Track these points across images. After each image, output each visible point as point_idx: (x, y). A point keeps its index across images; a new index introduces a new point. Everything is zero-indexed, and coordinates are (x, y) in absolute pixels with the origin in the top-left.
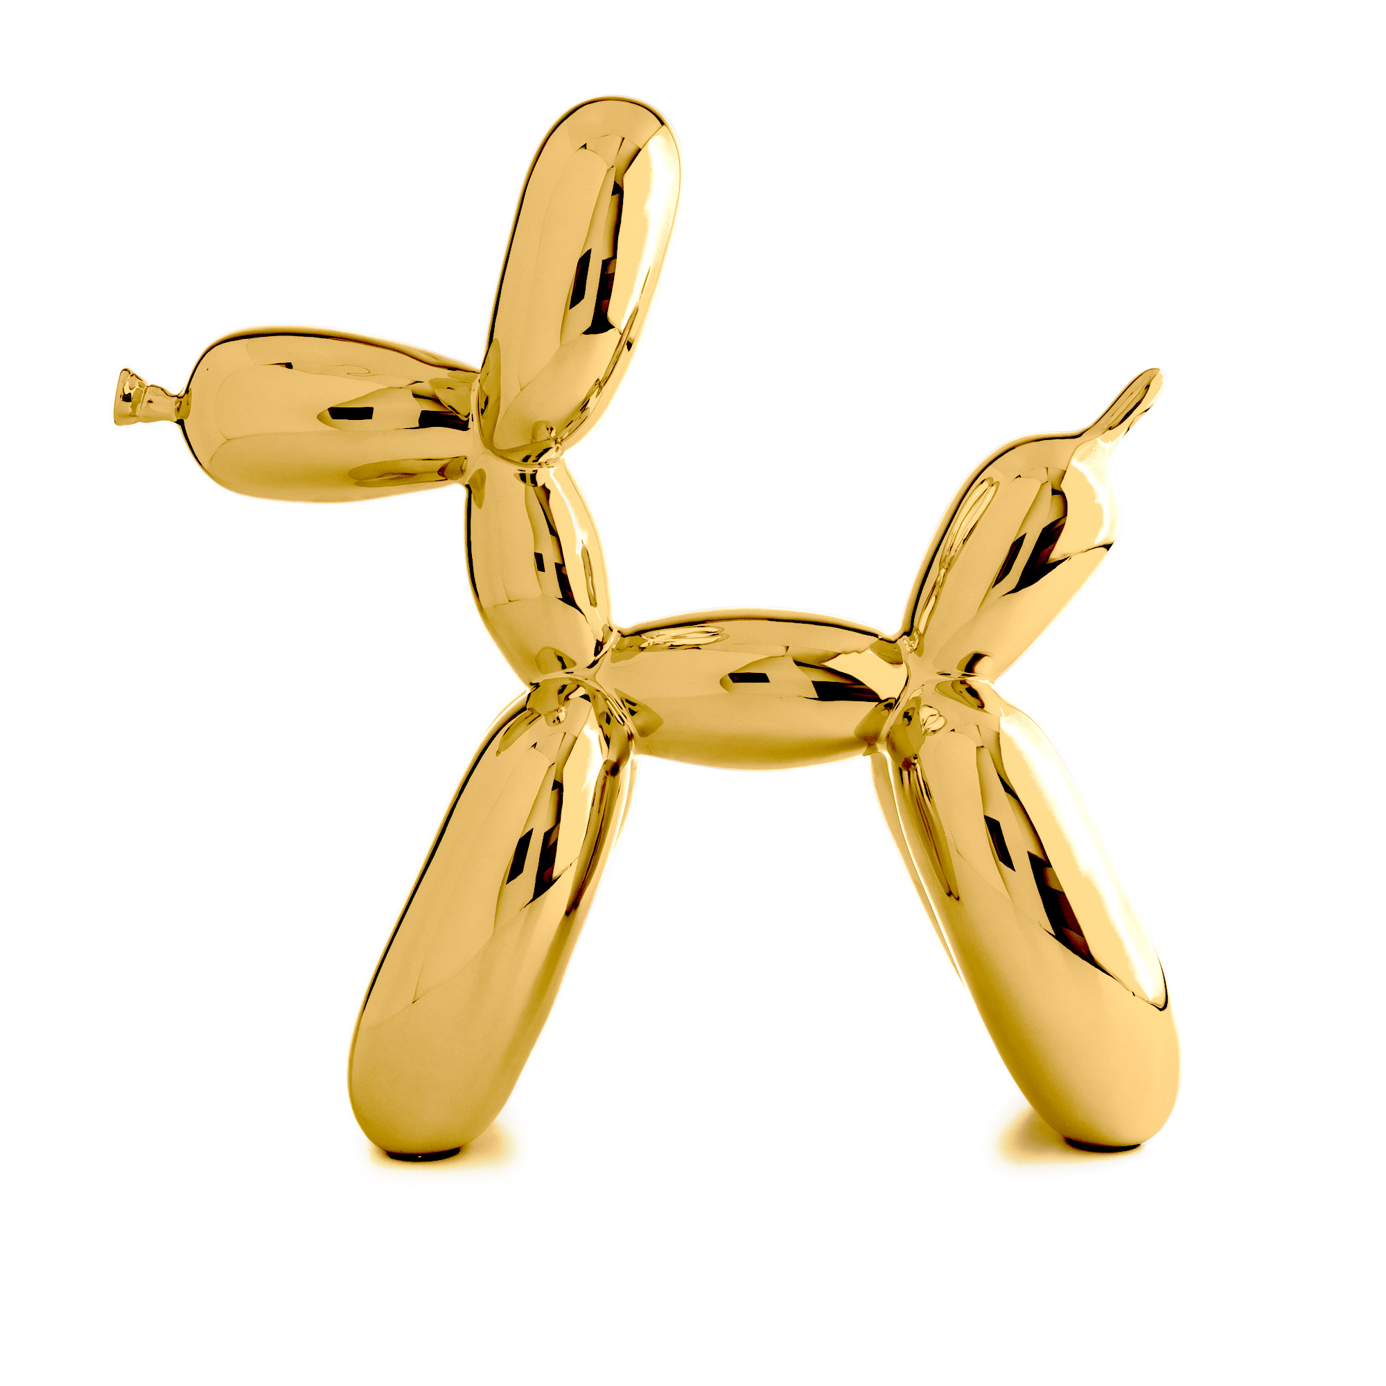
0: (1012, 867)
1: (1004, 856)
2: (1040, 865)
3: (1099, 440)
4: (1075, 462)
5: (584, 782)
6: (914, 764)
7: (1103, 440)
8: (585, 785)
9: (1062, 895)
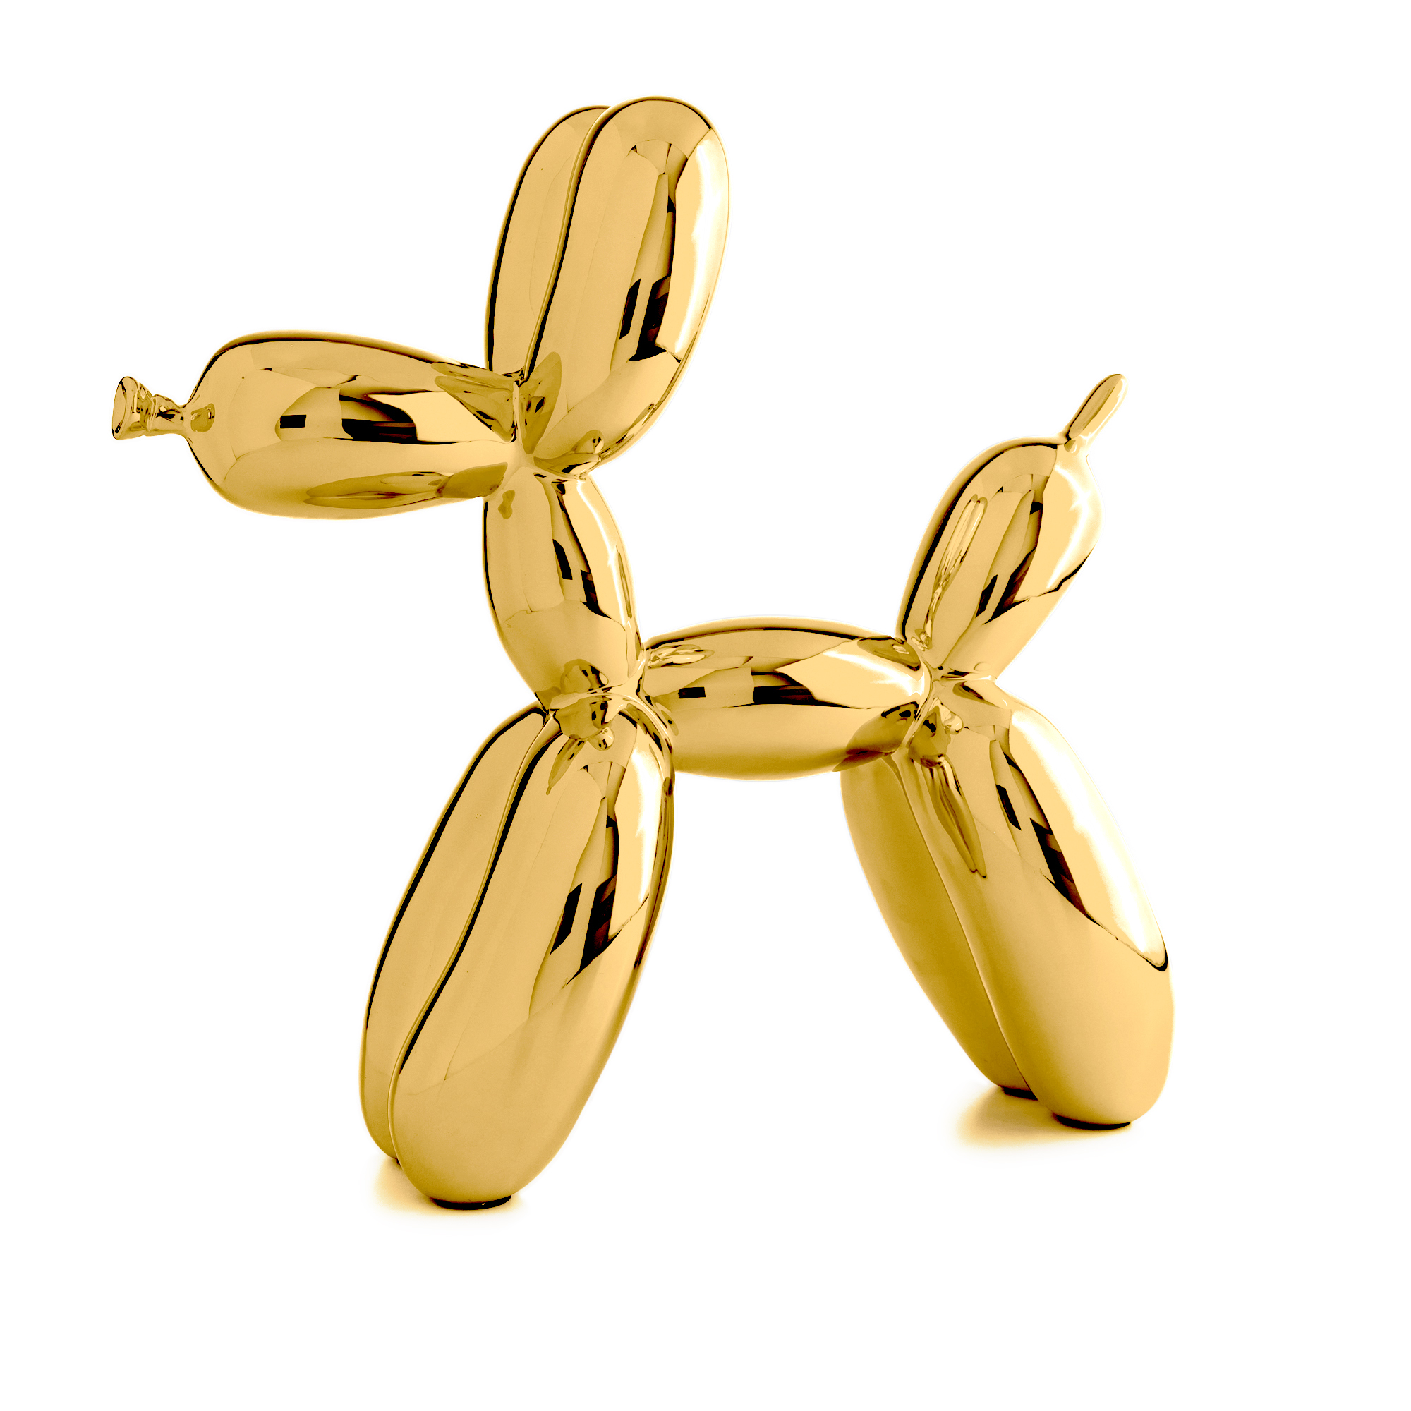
0: (1019, 828)
1: (1013, 819)
2: (1043, 833)
3: (1081, 435)
4: (1058, 468)
5: (637, 828)
6: (939, 763)
7: (1084, 435)
8: (638, 830)
9: (1061, 855)
